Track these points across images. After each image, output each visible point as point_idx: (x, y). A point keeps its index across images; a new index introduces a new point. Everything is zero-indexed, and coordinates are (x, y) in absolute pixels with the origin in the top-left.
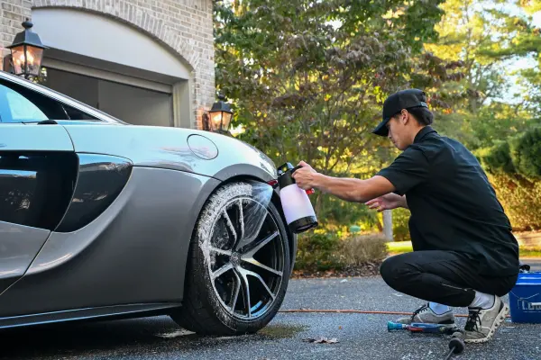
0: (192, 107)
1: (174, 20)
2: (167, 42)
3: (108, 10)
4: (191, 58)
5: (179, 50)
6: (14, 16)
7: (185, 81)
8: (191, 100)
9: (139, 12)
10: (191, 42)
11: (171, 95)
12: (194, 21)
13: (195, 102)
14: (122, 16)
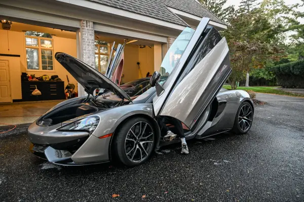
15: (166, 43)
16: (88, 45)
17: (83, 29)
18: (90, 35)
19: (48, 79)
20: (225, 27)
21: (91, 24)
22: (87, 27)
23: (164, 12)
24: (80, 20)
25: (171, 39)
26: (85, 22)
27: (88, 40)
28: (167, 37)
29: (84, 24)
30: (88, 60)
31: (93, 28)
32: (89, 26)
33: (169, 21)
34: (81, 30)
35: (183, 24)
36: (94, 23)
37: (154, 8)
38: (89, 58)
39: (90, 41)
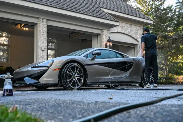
0: (139, 50)
1: (135, 32)
2: (133, 37)
3: (122, 32)
4: (138, 40)
5: (136, 38)
6: (107, 36)
7: (137, 44)
8: (138, 49)
9: (128, 31)
10: (138, 36)
11: (134, 47)
12: (139, 32)
13: (139, 49)
14: (124, 33)
15: (100, 34)
16: (43, 34)
17: (40, 23)
18: (44, 28)
19: (3, 70)
20: (152, 22)
21: (45, 20)
22: (42, 22)
23: (98, 12)
24: (38, 18)
25: (104, 31)
26: (41, 19)
27: (43, 31)
28: (101, 30)
29: (40, 20)
30: (42, 44)
31: (47, 23)
32: (44, 21)
33: (101, 17)
34: (38, 24)
35: (113, 20)
36: (47, 20)
37: (90, 9)
38: (43, 43)
39: (44, 32)
